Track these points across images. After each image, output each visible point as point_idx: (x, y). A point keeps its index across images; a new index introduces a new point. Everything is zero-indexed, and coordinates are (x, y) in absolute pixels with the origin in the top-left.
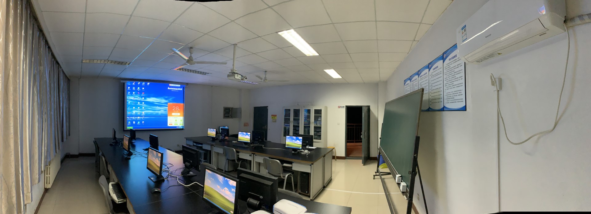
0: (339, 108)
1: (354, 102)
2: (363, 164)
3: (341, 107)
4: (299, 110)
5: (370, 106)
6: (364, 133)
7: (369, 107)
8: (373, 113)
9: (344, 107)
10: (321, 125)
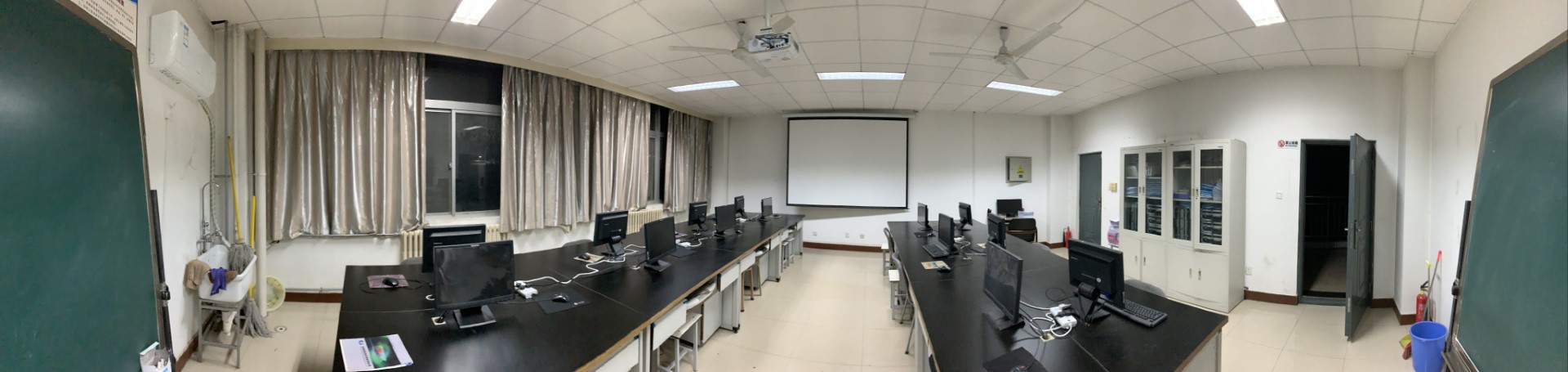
0: (1281, 146)
1: (1330, 128)
2: (1347, 337)
3: (1287, 143)
4: (1161, 153)
5: (1374, 142)
6: (1355, 229)
7: (1372, 144)
8: (1384, 169)
9: (1296, 143)
10: (1221, 200)
